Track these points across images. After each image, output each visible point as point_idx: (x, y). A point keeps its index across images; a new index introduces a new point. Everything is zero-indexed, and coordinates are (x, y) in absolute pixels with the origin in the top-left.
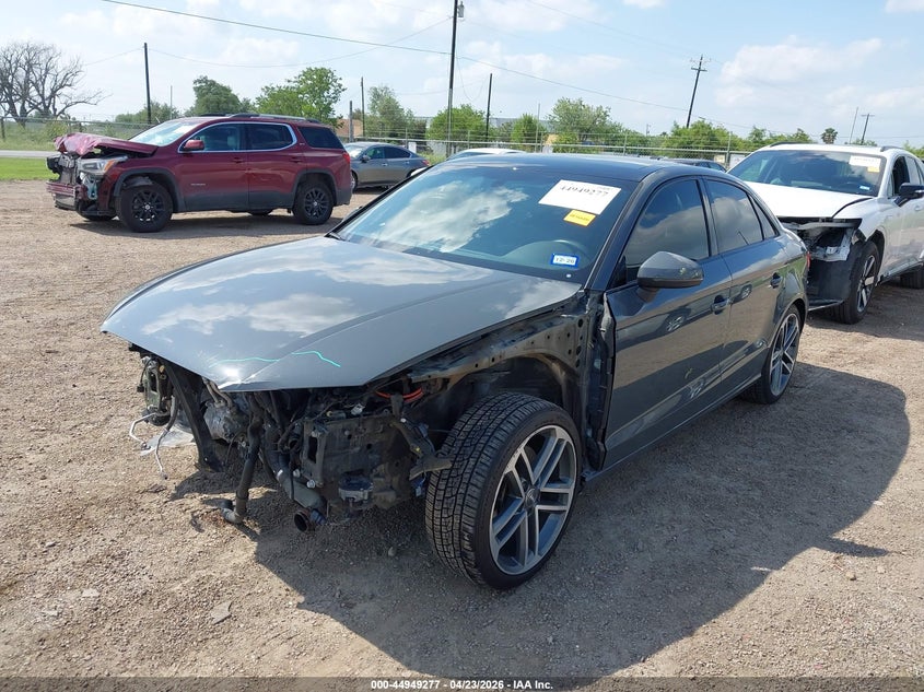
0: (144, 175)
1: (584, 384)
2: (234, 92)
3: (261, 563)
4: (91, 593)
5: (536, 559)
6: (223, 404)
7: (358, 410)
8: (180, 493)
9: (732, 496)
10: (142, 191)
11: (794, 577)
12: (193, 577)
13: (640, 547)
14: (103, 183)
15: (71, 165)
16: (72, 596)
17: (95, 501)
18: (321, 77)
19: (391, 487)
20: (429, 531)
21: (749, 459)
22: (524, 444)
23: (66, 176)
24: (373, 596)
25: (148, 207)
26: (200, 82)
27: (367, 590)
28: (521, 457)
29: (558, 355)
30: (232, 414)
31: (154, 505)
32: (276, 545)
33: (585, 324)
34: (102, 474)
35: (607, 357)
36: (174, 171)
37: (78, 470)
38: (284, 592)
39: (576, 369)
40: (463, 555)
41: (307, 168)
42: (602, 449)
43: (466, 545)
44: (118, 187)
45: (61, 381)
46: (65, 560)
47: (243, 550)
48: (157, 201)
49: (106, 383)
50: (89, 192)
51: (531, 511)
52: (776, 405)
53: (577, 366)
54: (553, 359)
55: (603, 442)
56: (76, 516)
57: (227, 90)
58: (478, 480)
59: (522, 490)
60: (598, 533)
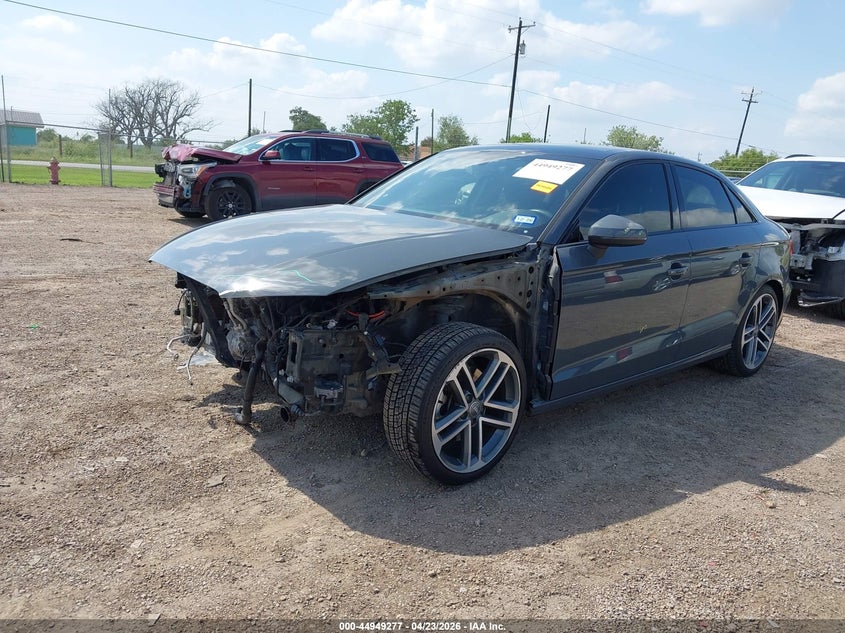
0: (229, 179)
1: (535, 324)
2: (323, 121)
3: (255, 451)
4: (123, 459)
5: (480, 464)
6: (240, 327)
7: (332, 324)
8: (206, 402)
9: (680, 440)
10: (226, 193)
11: (716, 501)
12: (202, 457)
13: (580, 468)
14: (197, 185)
15: (173, 170)
16: (108, 460)
17: (141, 403)
18: (398, 109)
19: (364, 397)
20: (386, 427)
21: (708, 415)
22: (465, 360)
23: (168, 179)
24: (340, 481)
25: (231, 206)
26: (295, 111)
27: (336, 476)
28: (462, 371)
29: (509, 295)
30: (246, 335)
31: (184, 410)
32: (271, 442)
33: (536, 271)
34: (149, 387)
35: (554, 300)
36: (254, 177)
37: (133, 382)
38: (269, 473)
39: (527, 310)
40: (410, 447)
41: (367, 179)
42: (549, 381)
43: (412, 437)
44: (207, 189)
45: (135, 324)
46: (109, 437)
47: (244, 443)
48: (239, 201)
49: (168, 328)
50: (185, 192)
51: (475, 422)
52: (750, 379)
53: (528, 307)
54: (505, 298)
55: (550, 374)
56: (124, 411)
57: (317, 119)
58: (423, 384)
59: (465, 402)
60: (546, 456)
